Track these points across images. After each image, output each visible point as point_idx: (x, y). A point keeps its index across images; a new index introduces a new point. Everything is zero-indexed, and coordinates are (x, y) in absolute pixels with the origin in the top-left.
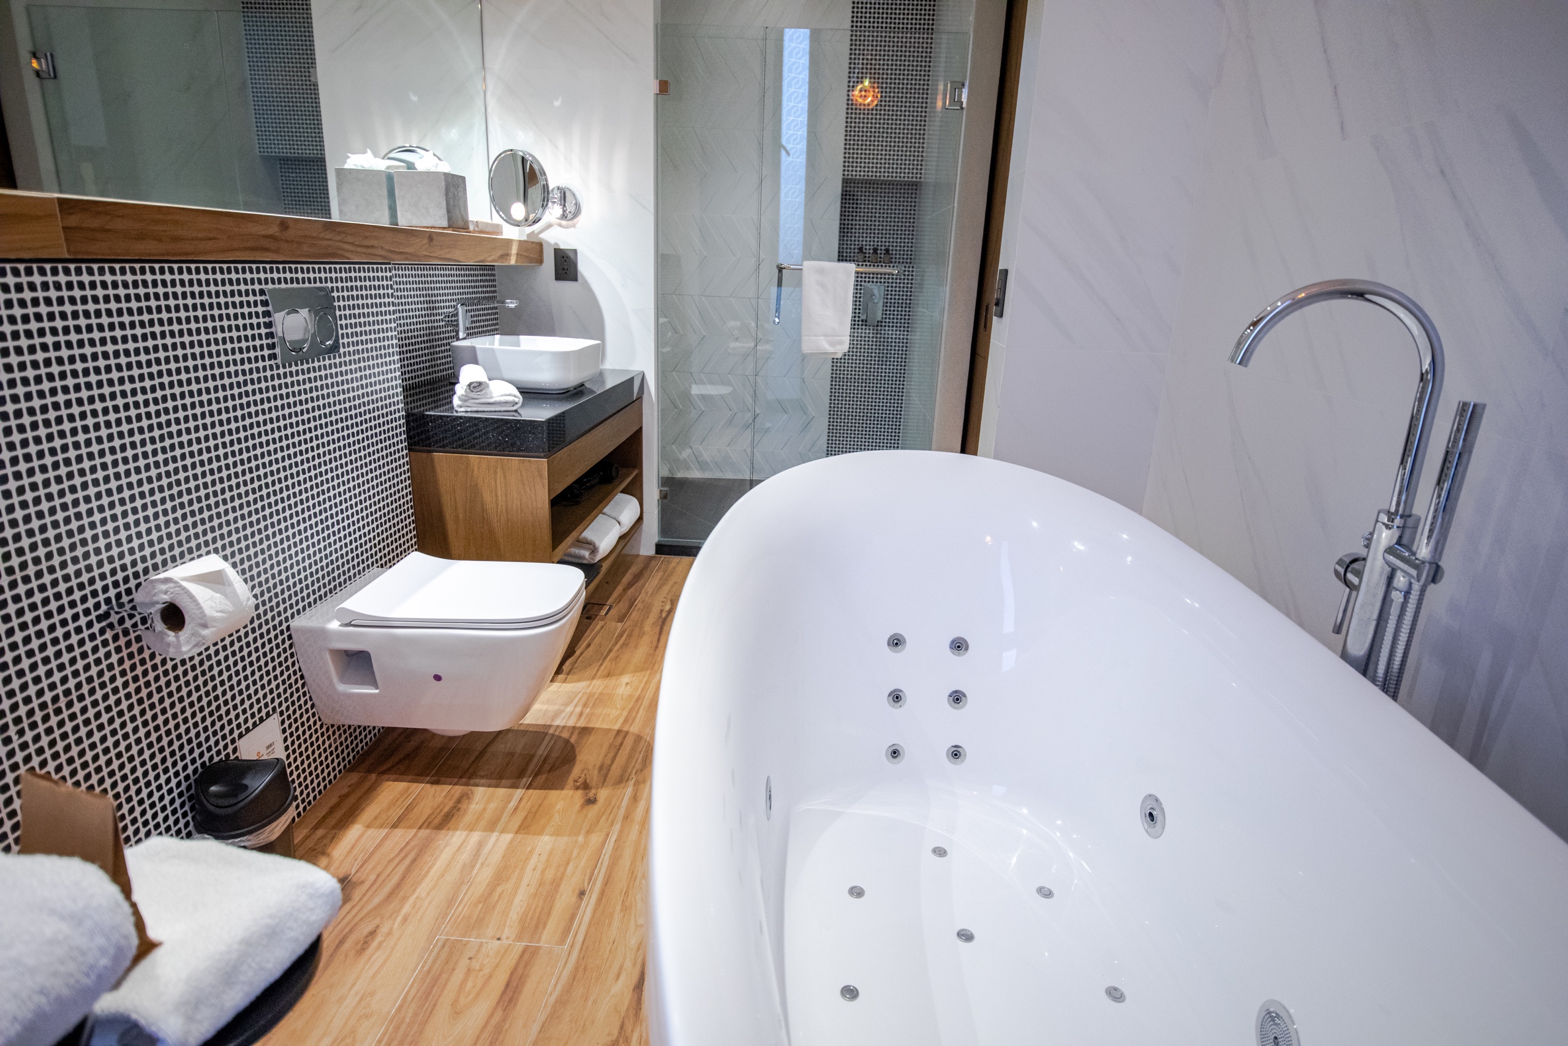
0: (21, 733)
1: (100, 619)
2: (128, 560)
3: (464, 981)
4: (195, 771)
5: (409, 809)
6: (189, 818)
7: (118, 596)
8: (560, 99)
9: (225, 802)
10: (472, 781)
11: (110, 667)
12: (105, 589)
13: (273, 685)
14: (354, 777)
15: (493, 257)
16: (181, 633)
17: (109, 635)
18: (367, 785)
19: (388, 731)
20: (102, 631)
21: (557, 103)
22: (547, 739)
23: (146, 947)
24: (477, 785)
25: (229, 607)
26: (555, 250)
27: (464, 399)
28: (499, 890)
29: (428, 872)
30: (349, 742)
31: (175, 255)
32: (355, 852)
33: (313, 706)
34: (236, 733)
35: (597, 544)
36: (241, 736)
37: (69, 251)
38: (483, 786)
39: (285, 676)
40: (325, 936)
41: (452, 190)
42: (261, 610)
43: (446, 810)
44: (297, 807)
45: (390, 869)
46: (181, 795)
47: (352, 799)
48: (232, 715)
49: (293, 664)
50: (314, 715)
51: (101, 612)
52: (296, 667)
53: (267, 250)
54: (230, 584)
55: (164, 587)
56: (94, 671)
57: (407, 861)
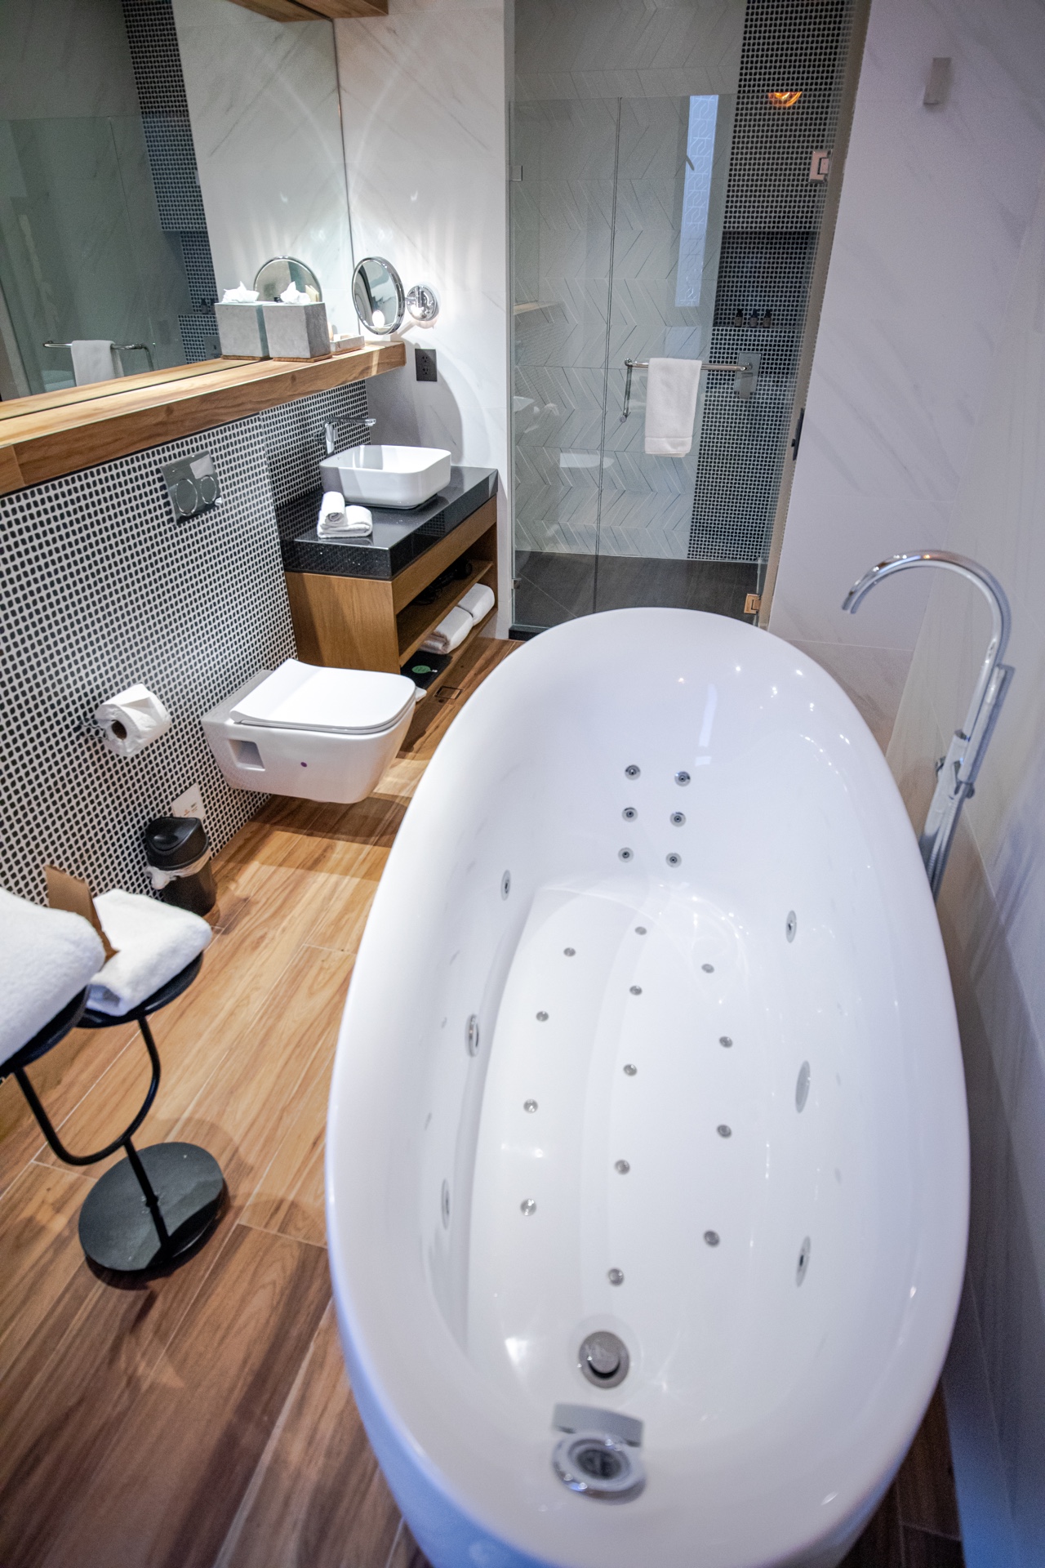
0: (39, 805)
1: (76, 730)
2: (88, 689)
3: (318, 974)
4: (145, 824)
5: (290, 854)
6: (144, 854)
7: (85, 714)
8: (417, 194)
9: (163, 847)
10: (336, 836)
11: (85, 761)
12: (76, 710)
13: (192, 763)
14: (255, 826)
15: (354, 375)
16: (125, 740)
17: (82, 740)
18: (264, 832)
19: (274, 797)
20: (78, 738)
21: (414, 198)
22: (394, 806)
23: (111, 953)
24: (339, 839)
25: (154, 723)
26: (416, 350)
27: (326, 527)
28: (346, 917)
29: (300, 900)
30: (250, 800)
31: (94, 461)
32: (254, 880)
33: (222, 776)
34: (170, 798)
35: (449, 637)
36: (173, 799)
37: (25, 482)
38: (343, 840)
39: (200, 757)
40: (205, 952)
41: (313, 320)
42: (176, 722)
43: (316, 856)
44: (212, 849)
45: (276, 894)
46: (137, 839)
47: (253, 842)
48: (166, 786)
49: (205, 748)
50: (223, 782)
51: (75, 725)
52: (208, 750)
53: (159, 435)
54: (153, 707)
55: (112, 710)
56: (76, 764)
57: (287, 891)
